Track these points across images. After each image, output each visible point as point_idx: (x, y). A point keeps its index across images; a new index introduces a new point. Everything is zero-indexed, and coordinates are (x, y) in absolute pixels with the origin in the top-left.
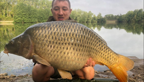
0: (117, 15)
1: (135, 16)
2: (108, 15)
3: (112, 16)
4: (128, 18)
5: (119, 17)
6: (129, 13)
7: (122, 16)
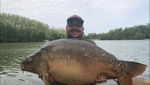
0: (99, 34)
1: (116, 34)
2: (91, 34)
3: (95, 34)
4: (110, 36)
5: (101, 35)
6: (111, 32)
7: (104, 34)
